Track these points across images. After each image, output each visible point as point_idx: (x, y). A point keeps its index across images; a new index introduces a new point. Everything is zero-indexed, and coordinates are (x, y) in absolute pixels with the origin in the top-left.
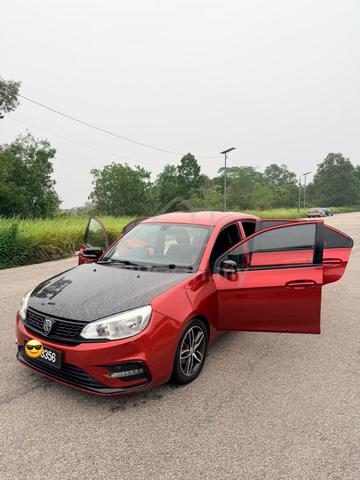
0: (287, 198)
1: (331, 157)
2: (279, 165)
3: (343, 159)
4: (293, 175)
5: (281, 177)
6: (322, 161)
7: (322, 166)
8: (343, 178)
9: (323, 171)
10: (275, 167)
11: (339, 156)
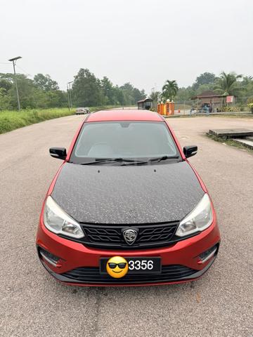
0: (56, 100)
1: (82, 71)
2: (44, 75)
3: (90, 73)
4: (55, 83)
5: (47, 83)
6: (77, 74)
7: (77, 77)
8: (91, 86)
9: (78, 81)
10: (41, 76)
11: (87, 71)
